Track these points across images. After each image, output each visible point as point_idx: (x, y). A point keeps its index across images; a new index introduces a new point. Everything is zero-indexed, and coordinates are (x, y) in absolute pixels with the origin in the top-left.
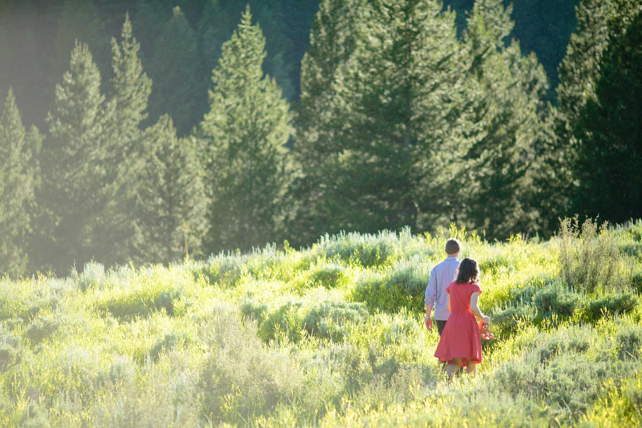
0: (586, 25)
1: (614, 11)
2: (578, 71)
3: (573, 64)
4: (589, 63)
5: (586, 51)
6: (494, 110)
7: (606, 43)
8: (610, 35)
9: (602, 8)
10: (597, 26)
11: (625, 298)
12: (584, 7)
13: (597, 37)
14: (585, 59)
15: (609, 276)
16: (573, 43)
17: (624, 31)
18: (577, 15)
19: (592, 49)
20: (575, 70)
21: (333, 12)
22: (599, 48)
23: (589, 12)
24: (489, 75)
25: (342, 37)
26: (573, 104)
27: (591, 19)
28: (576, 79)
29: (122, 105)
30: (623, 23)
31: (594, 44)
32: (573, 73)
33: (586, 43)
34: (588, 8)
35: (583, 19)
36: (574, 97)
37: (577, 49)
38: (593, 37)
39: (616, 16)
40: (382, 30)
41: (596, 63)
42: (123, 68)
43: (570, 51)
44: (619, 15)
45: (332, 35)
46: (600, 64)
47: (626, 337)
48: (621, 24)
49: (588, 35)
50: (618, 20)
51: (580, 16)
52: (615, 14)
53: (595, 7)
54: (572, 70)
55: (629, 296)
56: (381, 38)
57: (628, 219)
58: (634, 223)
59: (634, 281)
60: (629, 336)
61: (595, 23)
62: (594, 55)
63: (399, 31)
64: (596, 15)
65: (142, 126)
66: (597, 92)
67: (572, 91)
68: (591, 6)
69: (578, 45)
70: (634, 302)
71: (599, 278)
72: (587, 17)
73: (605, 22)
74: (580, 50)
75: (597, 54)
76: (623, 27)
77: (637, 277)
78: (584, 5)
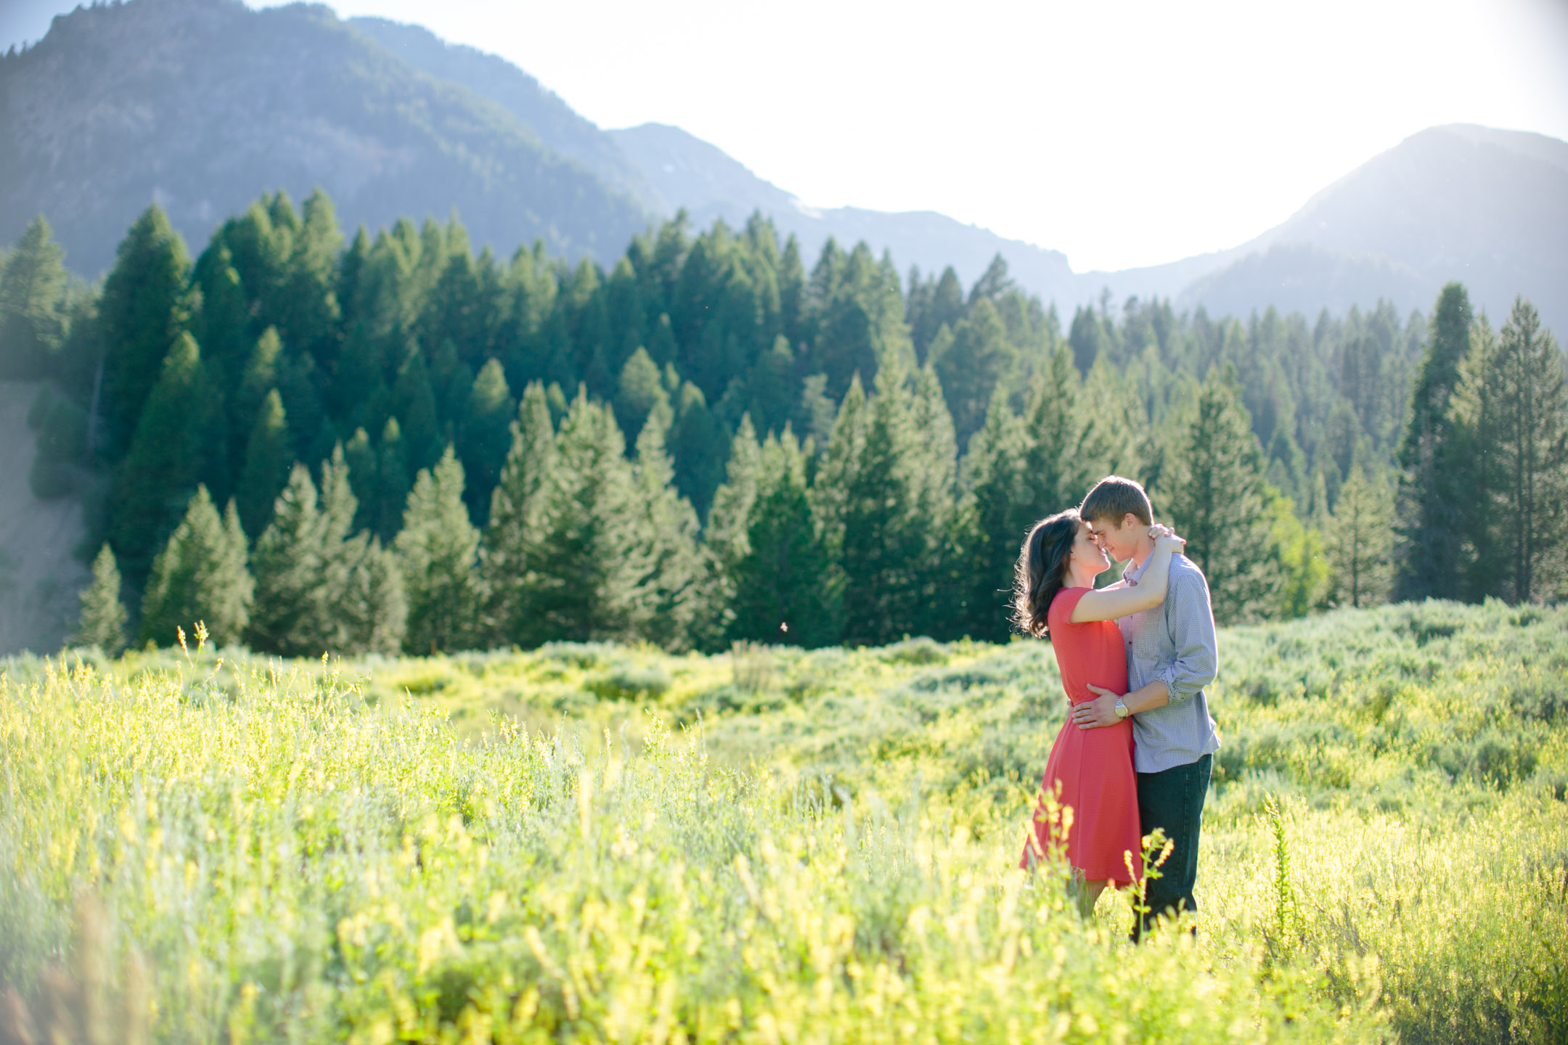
0: (734, 480)
1: (762, 472)
6: (659, 547)
7: (754, 499)
8: (757, 493)
9: (751, 468)
10: (746, 482)
12: (734, 465)
13: (747, 493)
16: (721, 493)
17: (769, 490)
18: (729, 471)
21: (524, 454)
24: (658, 519)
25: (529, 478)
27: (742, 476)
29: (333, 519)
30: (769, 483)
31: (743, 498)
33: (735, 496)
34: (738, 467)
35: (733, 474)
37: (726, 500)
38: (743, 492)
39: (763, 476)
40: (572, 475)
42: (333, 488)
43: (719, 500)
44: (765, 475)
45: (522, 475)
48: (767, 484)
49: (739, 490)
50: (765, 480)
51: (731, 472)
52: (762, 474)
53: (744, 467)
55: (781, 700)
56: (571, 483)
61: (745, 480)
62: (743, 507)
63: (587, 478)
64: (746, 474)
65: (346, 539)
68: (740, 466)
69: (726, 496)
72: (737, 473)
73: (754, 480)
74: (729, 501)
75: (746, 506)
76: (768, 487)
77: (787, 688)
78: (735, 463)
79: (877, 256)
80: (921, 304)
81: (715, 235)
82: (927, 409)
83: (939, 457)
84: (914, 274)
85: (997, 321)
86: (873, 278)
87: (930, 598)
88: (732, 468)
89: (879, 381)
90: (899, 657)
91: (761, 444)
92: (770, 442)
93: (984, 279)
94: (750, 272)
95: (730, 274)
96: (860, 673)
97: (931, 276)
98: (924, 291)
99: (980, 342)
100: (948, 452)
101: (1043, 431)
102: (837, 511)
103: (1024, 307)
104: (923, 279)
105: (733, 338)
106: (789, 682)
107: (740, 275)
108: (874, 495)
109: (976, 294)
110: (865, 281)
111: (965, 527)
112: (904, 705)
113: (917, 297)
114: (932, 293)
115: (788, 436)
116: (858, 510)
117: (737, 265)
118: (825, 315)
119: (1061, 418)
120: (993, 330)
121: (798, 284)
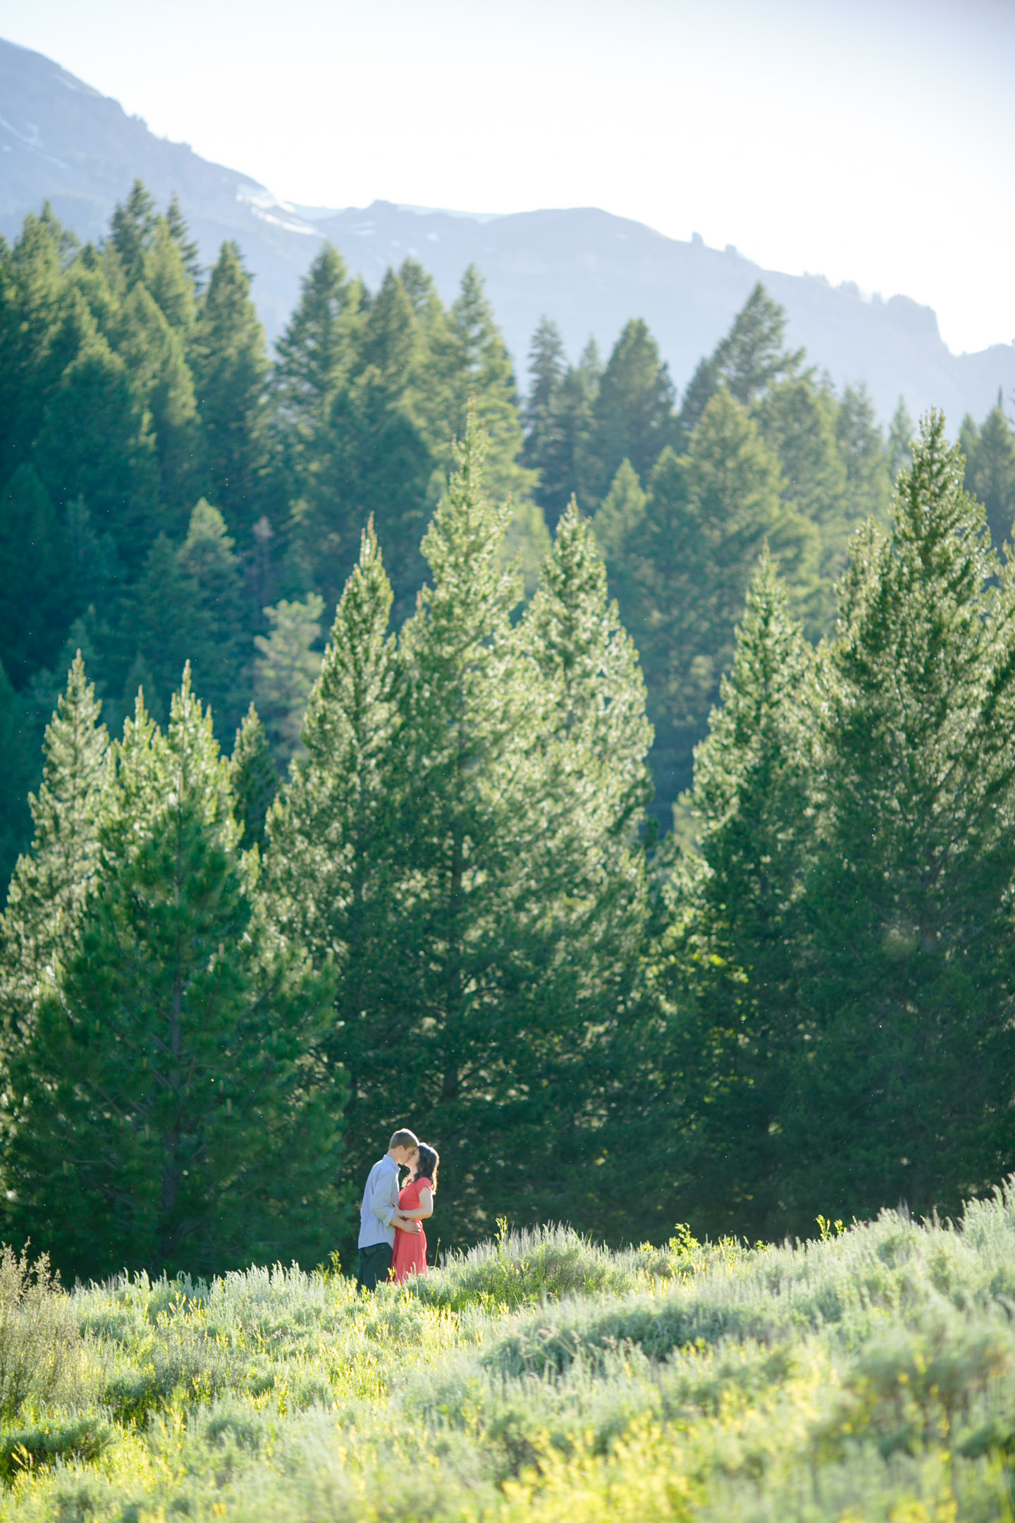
0: (52, 837)
1: (115, 808)
2: (32, 942)
3: (20, 926)
4: (54, 926)
5: (50, 896)
7: (95, 880)
8: (104, 862)
9: (91, 799)
10: (76, 839)
11: (85, 1428)
12: (49, 797)
13: (77, 867)
14: (48, 916)
15: (52, 1381)
16: (22, 876)
17: (134, 851)
18: (34, 814)
19: (65, 893)
20: (24, 941)
22: (79, 890)
23: (60, 807)
26: (15, 1017)
27: (64, 824)
28: (27, 960)
30: (134, 834)
31: (68, 882)
32: (20, 945)
33: (51, 879)
34: (59, 799)
35: (47, 823)
36: (19, 1002)
37: (29, 891)
38: (67, 866)
39: (118, 818)
41: (72, 925)
43: (14, 895)
44: (124, 815)
46: (80, 927)
47: (70, 1498)
48: (130, 836)
49: (56, 861)
50: (122, 827)
51: (40, 817)
52: (117, 814)
53: (74, 798)
54: (17, 939)
55: (95, 1424)
57: (117, 1270)
58: (132, 1281)
59: (108, 1393)
60: (75, 1494)
61: (73, 832)
62: (68, 906)
64: (75, 815)
66: (68, 987)
67: (16, 987)
68: (65, 796)
69: (33, 882)
70: (104, 1437)
71: (31, 1385)
72: (56, 818)
73: (94, 831)
74: (37, 894)
75: (76, 905)
76: (133, 843)
77: (115, 1388)
78: (50, 791)
79: (447, 293)
80: (566, 422)
81: (28, 248)
82: (569, 628)
83: (603, 751)
84: (547, 344)
85: (760, 452)
86: (440, 348)
87: (593, 1142)
88: (42, 804)
89: (434, 548)
90: (475, 1286)
91: (116, 733)
92: (138, 725)
93: (721, 356)
94: (115, 340)
95: (69, 342)
96: (353, 1338)
97: (590, 351)
98: (572, 387)
99: (715, 505)
100: (632, 741)
101: (886, 667)
102: (324, 904)
103: (828, 420)
104: (571, 358)
105: (79, 511)
106: (128, 1371)
107: (95, 347)
108: (424, 858)
109: (703, 384)
110: (419, 357)
111: (682, 945)
112: (459, 1421)
113: (556, 405)
114: (592, 391)
115: (185, 705)
116: (384, 900)
117: (87, 324)
118: (317, 445)
119: (936, 635)
120: (748, 474)
121: (245, 372)
